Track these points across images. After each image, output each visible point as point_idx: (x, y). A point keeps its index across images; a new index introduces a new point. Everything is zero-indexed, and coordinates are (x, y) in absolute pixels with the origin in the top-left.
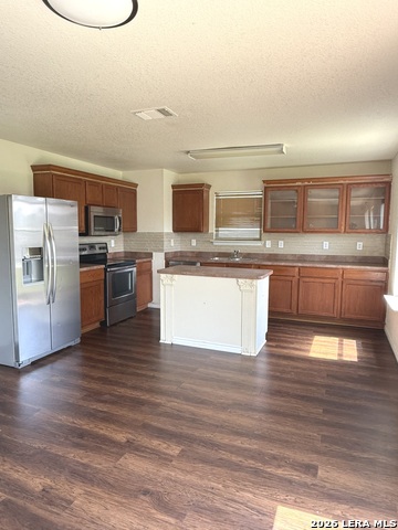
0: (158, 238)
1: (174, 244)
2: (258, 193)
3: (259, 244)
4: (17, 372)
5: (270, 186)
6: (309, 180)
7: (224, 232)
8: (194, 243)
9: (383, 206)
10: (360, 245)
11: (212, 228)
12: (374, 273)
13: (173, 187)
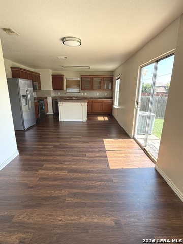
0: (49, 92)
1: (53, 94)
2: (79, 78)
3: (80, 94)
4: (24, 131)
5: (83, 77)
6: (93, 75)
7: (69, 90)
8: (59, 93)
9: (110, 83)
10: (106, 94)
11: (65, 89)
12: (109, 101)
13: (52, 75)
